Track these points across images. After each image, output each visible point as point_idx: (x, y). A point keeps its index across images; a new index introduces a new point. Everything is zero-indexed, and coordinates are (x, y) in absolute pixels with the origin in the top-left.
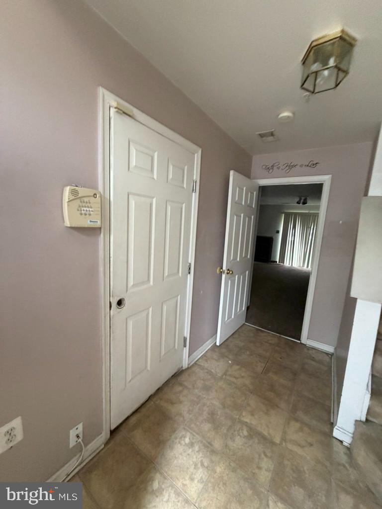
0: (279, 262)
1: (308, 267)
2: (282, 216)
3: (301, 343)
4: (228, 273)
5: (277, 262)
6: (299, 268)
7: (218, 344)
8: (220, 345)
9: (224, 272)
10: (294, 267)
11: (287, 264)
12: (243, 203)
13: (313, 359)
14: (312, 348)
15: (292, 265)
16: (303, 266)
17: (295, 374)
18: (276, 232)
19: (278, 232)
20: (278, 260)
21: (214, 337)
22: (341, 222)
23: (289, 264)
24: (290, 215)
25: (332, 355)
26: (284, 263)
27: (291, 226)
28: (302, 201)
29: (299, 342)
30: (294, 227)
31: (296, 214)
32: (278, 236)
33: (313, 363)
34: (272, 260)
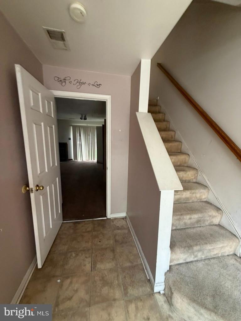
0: (74, 160)
1: (91, 159)
2: (71, 127)
3: (107, 218)
4: (37, 190)
5: (72, 159)
6: (87, 161)
7: (40, 266)
8: (43, 266)
9: (32, 190)
10: (84, 161)
11: (79, 160)
12: (41, 111)
13: (118, 228)
14: (115, 219)
15: (82, 160)
16: (89, 159)
17: (113, 251)
18: (68, 139)
19: (70, 139)
20: (73, 158)
21: (35, 258)
22: (120, 130)
23: (81, 160)
24: (76, 127)
25: (126, 218)
26: (77, 160)
27: (78, 135)
28: (83, 117)
29: (106, 218)
30: (80, 135)
31: (80, 127)
32: (71, 142)
33: (119, 231)
34: (69, 158)
